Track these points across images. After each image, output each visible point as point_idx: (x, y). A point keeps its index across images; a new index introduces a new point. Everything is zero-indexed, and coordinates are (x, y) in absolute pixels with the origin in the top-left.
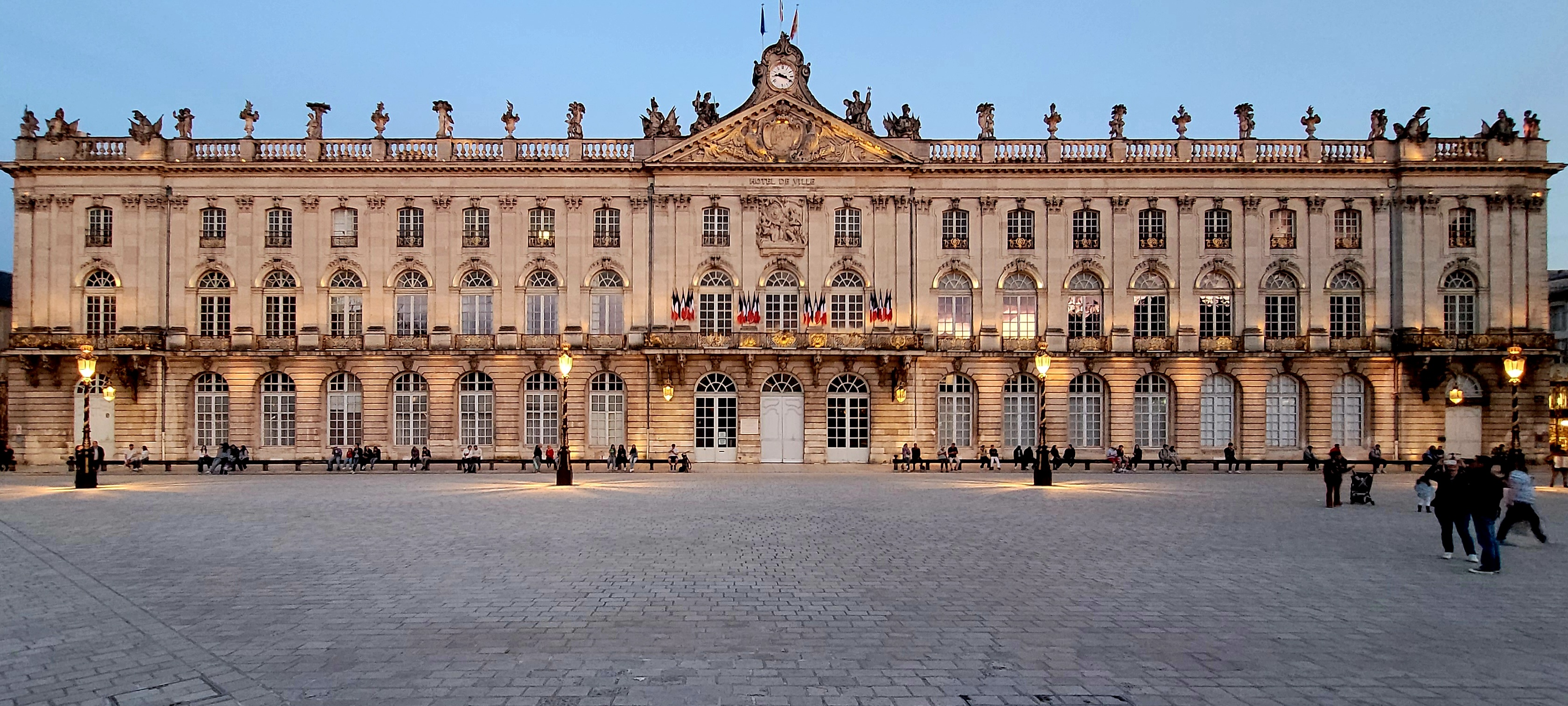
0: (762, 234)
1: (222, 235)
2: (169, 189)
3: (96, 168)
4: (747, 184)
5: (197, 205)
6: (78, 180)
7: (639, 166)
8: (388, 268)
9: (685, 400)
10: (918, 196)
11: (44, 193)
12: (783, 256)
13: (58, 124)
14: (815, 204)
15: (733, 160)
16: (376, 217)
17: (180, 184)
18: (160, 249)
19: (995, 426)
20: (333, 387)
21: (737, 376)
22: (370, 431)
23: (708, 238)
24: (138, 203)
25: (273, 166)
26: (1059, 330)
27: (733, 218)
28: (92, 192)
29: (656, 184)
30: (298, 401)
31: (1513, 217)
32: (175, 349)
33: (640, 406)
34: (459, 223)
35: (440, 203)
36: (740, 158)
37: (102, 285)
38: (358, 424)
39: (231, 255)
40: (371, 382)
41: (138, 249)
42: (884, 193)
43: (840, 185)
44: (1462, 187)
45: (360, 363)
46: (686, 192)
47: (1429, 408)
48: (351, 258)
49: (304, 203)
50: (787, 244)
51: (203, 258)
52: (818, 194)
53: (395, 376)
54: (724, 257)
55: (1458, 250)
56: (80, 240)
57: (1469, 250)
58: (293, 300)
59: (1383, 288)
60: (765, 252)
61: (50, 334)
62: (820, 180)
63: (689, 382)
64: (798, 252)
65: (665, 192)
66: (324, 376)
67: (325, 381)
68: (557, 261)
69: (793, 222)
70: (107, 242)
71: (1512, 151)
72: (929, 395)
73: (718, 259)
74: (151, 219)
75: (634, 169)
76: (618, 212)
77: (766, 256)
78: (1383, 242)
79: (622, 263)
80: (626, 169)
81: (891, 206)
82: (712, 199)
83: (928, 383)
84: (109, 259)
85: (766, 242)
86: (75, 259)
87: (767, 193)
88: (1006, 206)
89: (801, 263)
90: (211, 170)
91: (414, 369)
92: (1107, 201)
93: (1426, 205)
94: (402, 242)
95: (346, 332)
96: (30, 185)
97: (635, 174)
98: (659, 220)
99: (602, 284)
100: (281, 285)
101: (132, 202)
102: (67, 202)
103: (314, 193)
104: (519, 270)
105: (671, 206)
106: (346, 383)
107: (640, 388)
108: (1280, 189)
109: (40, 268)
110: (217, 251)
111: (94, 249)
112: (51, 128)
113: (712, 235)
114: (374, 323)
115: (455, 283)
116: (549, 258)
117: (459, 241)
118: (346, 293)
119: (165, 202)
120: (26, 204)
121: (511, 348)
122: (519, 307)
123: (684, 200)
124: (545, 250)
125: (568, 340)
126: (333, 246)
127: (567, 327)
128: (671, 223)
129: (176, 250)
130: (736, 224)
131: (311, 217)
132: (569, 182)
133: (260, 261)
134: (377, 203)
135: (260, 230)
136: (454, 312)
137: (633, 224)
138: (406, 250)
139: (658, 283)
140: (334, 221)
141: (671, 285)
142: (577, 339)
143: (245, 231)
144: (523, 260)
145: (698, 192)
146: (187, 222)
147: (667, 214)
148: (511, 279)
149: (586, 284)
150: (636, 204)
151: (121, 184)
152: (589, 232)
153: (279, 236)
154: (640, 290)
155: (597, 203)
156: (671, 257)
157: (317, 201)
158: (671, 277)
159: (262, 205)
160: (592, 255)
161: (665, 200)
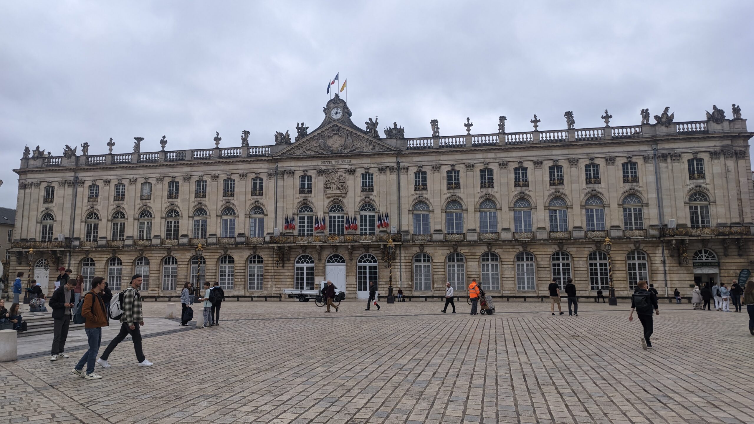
0: (327, 188)
1: (97, 196)
2: (77, 177)
3: (50, 170)
4: (320, 164)
5: (88, 184)
6: (43, 175)
7: (271, 158)
8: (163, 209)
9: (290, 268)
10: (401, 165)
11: (30, 181)
12: (336, 197)
13: (37, 152)
14: (352, 172)
15: (313, 153)
16: (159, 186)
17: (82, 175)
18: (72, 204)
19: (441, 279)
20: (138, 264)
21: (314, 256)
22: (152, 283)
23: (302, 191)
24: (65, 184)
25: (119, 166)
26: (474, 230)
27: (313, 180)
28: (47, 180)
29: (279, 166)
30: (123, 270)
31: (727, 162)
32: (75, 247)
33: (270, 271)
34: (194, 187)
35: (187, 179)
36: (317, 152)
37: (49, 220)
38: (148, 280)
39: (100, 205)
40: (153, 261)
41: (63, 203)
42: (385, 165)
43: (363, 162)
44: (694, 147)
45: (149, 252)
46: (293, 169)
47: (683, 268)
48: (149, 204)
49: (130, 181)
50: (338, 192)
51: (89, 207)
52: (353, 167)
53: (164, 257)
54: (309, 199)
55: (695, 181)
56: (42, 200)
57: (701, 181)
58: (124, 224)
59: (653, 203)
60: (328, 196)
61: (27, 242)
62: (354, 161)
63: (292, 259)
64: (343, 195)
65: (283, 169)
66: (134, 258)
67: (134, 260)
68: (236, 202)
69: (341, 181)
70: (52, 201)
71: (723, 127)
72: (408, 264)
73: (306, 200)
74: (69, 191)
75: (269, 160)
76: (262, 179)
77: (328, 198)
78: (651, 178)
79: (264, 203)
80: (265, 160)
81: (388, 172)
82: (304, 171)
83: (407, 258)
84: (52, 208)
85: (329, 191)
86: (39, 209)
87: (329, 168)
88: (445, 169)
89: (345, 201)
90: (94, 169)
91: (172, 254)
92: (497, 164)
93: (674, 158)
94: (170, 197)
95: (145, 238)
96: (25, 178)
97: (270, 162)
98: (280, 182)
99: (255, 213)
100: (120, 217)
101: (62, 184)
102: (38, 185)
103: (135, 176)
104: (219, 207)
105: (285, 176)
106: (143, 261)
107: (270, 262)
108: (589, 154)
109: (26, 213)
110: (94, 203)
111: (46, 205)
112: (34, 154)
113: (305, 187)
114: (156, 234)
115: (191, 215)
116: (232, 201)
117: (193, 195)
118: (146, 220)
119: (75, 183)
120: (23, 186)
121: (213, 244)
122: (219, 225)
123: (291, 173)
124: (230, 198)
125: (239, 240)
126: (141, 199)
127: (239, 234)
128: (285, 184)
129: (79, 204)
130: (315, 183)
131: (133, 187)
132: (241, 166)
133: (111, 207)
134: (160, 180)
135: (112, 193)
136: (190, 228)
137: (269, 184)
138: (171, 200)
139: (279, 212)
140: (142, 189)
141: (285, 213)
142: (243, 239)
143: (106, 194)
144: (220, 203)
145: (298, 169)
146: (83, 191)
147: (284, 180)
148: (215, 212)
149: (248, 213)
150: (270, 175)
151: (58, 176)
152: (250, 189)
153: (120, 196)
154: (271, 215)
155: (253, 176)
156: (285, 200)
157: (136, 180)
158: (285, 209)
159: (114, 183)
160: (251, 200)
161: (283, 173)
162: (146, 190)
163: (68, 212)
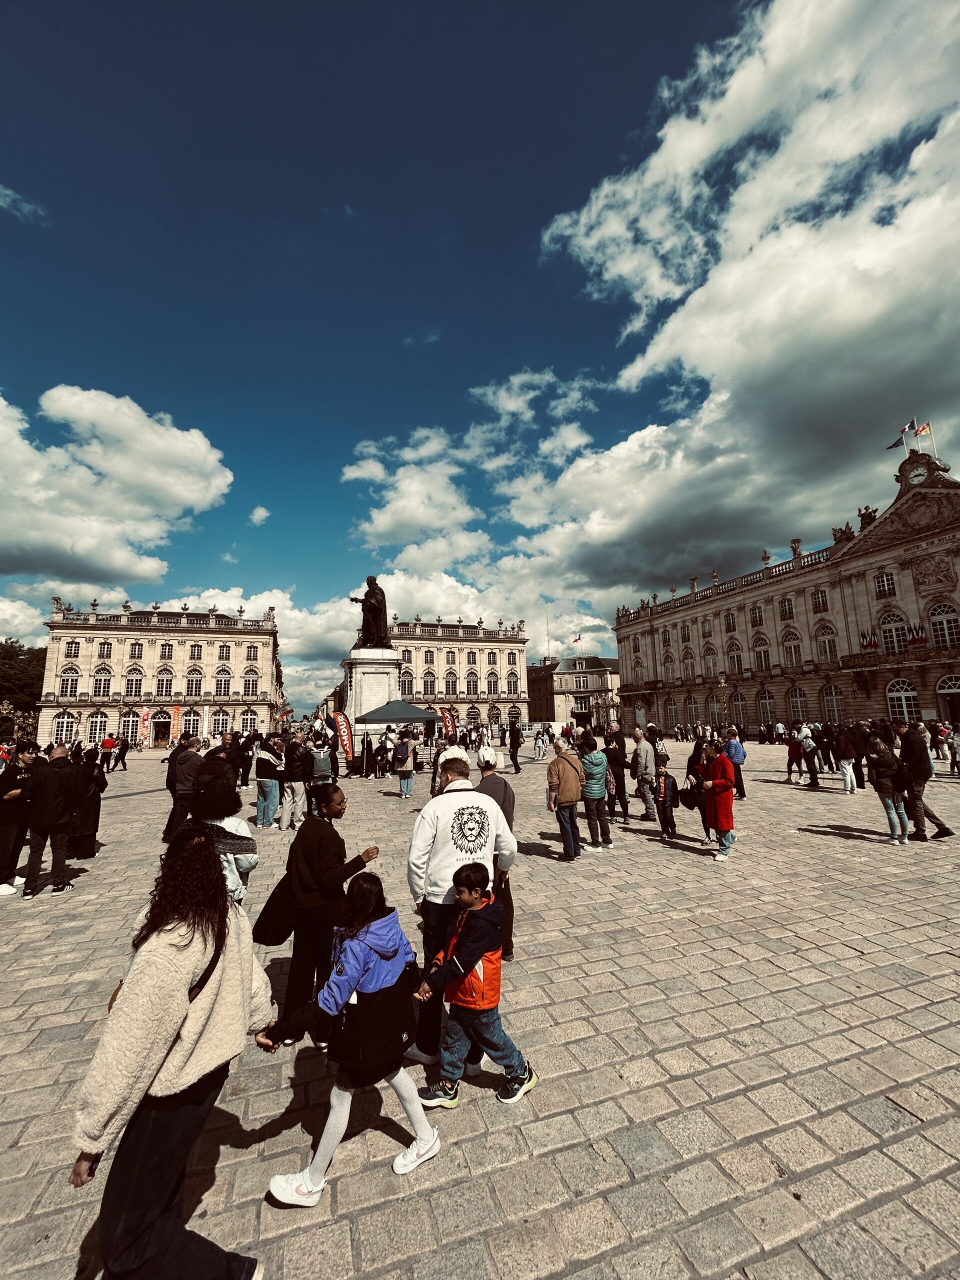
0: (917, 583)
1: (669, 641)
2: (653, 626)
3: (634, 624)
4: (901, 553)
5: (661, 630)
6: (630, 629)
7: (830, 564)
8: (724, 644)
9: (881, 699)
11: (623, 636)
12: (937, 594)
13: (624, 611)
14: (959, 552)
15: (889, 542)
16: (717, 621)
17: (658, 623)
18: (653, 650)
20: (711, 701)
21: (914, 680)
23: (881, 595)
24: (645, 634)
25: (680, 609)
27: (895, 578)
28: (633, 633)
29: (842, 570)
30: (699, 708)
32: (659, 688)
33: (852, 704)
34: (749, 616)
36: (894, 539)
37: (639, 666)
39: (672, 649)
41: (647, 651)
45: (718, 690)
46: (863, 568)
48: (710, 641)
49: (692, 621)
50: (939, 585)
51: (664, 651)
52: (959, 544)
53: (732, 694)
54: (894, 604)
58: (693, 663)
60: (924, 594)
61: (628, 687)
64: (950, 589)
65: (848, 573)
66: (705, 696)
67: (707, 698)
68: (797, 625)
69: (942, 569)
70: (639, 651)
73: (889, 605)
74: (649, 639)
75: (827, 566)
76: (824, 592)
77: (924, 597)
79: (831, 620)
80: (823, 567)
82: (879, 569)
84: (640, 657)
85: (922, 588)
86: (632, 658)
87: (918, 555)
89: (955, 596)
90: (663, 615)
91: (739, 690)
94: (728, 630)
95: (713, 676)
96: (619, 634)
97: (830, 567)
98: (848, 591)
99: (823, 634)
100: (689, 658)
101: (643, 634)
102: (628, 638)
103: (695, 616)
104: (778, 633)
105: (854, 581)
106: (715, 699)
107: (851, 693)
109: (624, 663)
110: (668, 648)
111: (636, 654)
112: (622, 612)
113: (884, 590)
114: (722, 670)
115: (751, 646)
116: (792, 624)
117: (750, 625)
118: (710, 658)
119: (652, 631)
120: (619, 641)
121: (777, 676)
122: (781, 654)
123: (861, 575)
124: (789, 621)
125: (805, 668)
126: (704, 637)
127: (806, 662)
128: (855, 591)
129: (657, 650)
130: (899, 581)
131: (695, 626)
132: (796, 582)
133: (681, 649)
134: (717, 615)
135: (680, 636)
136: (752, 661)
137: (834, 597)
138: (729, 634)
139: (853, 628)
140: (703, 627)
141: (861, 628)
142: (811, 667)
143: (675, 638)
144: (779, 629)
145: (869, 567)
146: (659, 637)
147: (852, 586)
148: (775, 640)
149: (813, 634)
150: (833, 585)
151: (639, 628)
152: (810, 606)
153: (686, 639)
154: (842, 633)
155: (812, 590)
156: (858, 611)
157: (696, 619)
158: (860, 623)
159: (680, 626)
160: (813, 618)
161: (849, 579)
162: (707, 629)
163: (650, 658)
